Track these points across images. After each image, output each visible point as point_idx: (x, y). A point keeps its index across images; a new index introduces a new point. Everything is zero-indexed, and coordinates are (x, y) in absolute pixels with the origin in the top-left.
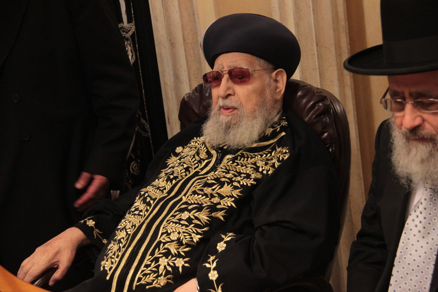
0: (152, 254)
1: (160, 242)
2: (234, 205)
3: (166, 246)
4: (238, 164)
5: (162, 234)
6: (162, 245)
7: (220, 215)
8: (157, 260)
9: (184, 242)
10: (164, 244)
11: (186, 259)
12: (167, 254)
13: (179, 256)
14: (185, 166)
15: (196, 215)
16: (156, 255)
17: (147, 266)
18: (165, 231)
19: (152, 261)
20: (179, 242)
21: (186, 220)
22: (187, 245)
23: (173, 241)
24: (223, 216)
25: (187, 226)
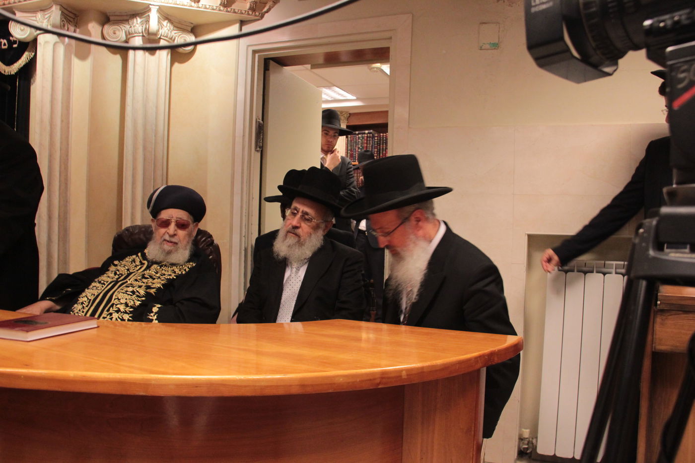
0: (108, 310)
1: (113, 304)
2: (162, 287)
3: (118, 306)
4: (163, 270)
5: (115, 299)
6: (115, 305)
7: (152, 291)
8: (111, 314)
9: (129, 305)
10: (116, 305)
11: (130, 315)
12: (118, 311)
13: (126, 312)
14: (127, 268)
15: (138, 289)
16: (111, 311)
17: (104, 318)
18: (117, 297)
19: (107, 315)
20: (126, 305)
21: (131, 292)
22: (131, 307)
23: (122, 304)
24: (154, 292)
25: (131, 295)
